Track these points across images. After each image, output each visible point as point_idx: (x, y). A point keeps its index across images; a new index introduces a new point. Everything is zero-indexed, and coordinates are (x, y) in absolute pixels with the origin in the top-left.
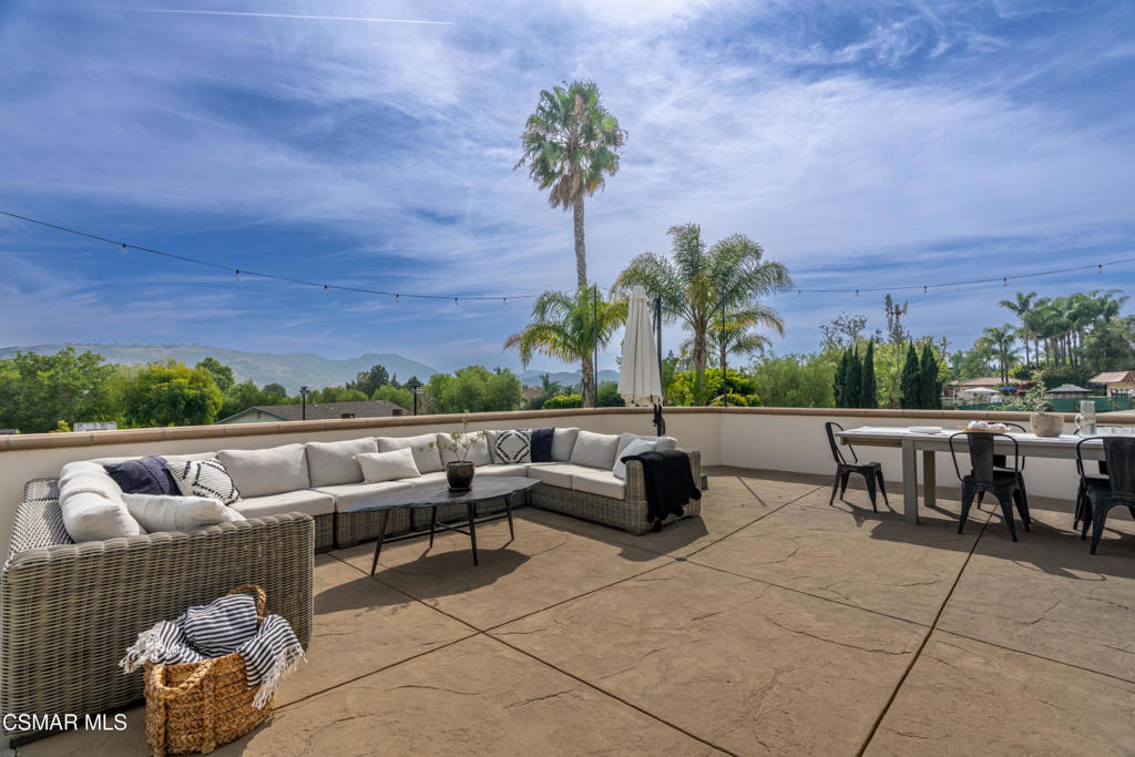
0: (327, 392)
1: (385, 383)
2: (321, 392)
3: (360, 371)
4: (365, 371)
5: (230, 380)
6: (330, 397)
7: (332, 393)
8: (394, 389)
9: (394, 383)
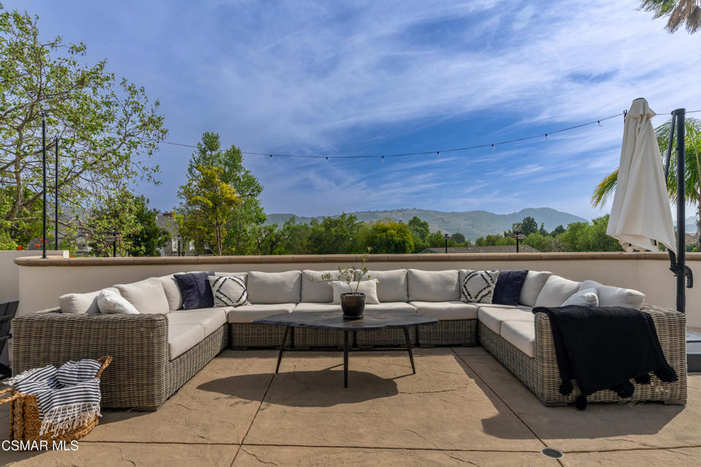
0: (489, 238)
1: (534, 231)
2: (485, 239)
3: (515, 223)
4: (518, 222)
5: (427, 231)
6: (491, 242)
7: (492, 239)
8: (542, 237)
9: (543, 232)
